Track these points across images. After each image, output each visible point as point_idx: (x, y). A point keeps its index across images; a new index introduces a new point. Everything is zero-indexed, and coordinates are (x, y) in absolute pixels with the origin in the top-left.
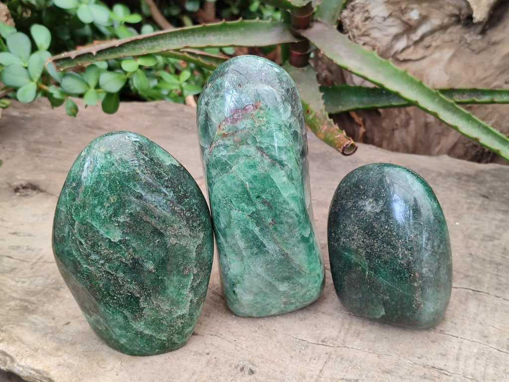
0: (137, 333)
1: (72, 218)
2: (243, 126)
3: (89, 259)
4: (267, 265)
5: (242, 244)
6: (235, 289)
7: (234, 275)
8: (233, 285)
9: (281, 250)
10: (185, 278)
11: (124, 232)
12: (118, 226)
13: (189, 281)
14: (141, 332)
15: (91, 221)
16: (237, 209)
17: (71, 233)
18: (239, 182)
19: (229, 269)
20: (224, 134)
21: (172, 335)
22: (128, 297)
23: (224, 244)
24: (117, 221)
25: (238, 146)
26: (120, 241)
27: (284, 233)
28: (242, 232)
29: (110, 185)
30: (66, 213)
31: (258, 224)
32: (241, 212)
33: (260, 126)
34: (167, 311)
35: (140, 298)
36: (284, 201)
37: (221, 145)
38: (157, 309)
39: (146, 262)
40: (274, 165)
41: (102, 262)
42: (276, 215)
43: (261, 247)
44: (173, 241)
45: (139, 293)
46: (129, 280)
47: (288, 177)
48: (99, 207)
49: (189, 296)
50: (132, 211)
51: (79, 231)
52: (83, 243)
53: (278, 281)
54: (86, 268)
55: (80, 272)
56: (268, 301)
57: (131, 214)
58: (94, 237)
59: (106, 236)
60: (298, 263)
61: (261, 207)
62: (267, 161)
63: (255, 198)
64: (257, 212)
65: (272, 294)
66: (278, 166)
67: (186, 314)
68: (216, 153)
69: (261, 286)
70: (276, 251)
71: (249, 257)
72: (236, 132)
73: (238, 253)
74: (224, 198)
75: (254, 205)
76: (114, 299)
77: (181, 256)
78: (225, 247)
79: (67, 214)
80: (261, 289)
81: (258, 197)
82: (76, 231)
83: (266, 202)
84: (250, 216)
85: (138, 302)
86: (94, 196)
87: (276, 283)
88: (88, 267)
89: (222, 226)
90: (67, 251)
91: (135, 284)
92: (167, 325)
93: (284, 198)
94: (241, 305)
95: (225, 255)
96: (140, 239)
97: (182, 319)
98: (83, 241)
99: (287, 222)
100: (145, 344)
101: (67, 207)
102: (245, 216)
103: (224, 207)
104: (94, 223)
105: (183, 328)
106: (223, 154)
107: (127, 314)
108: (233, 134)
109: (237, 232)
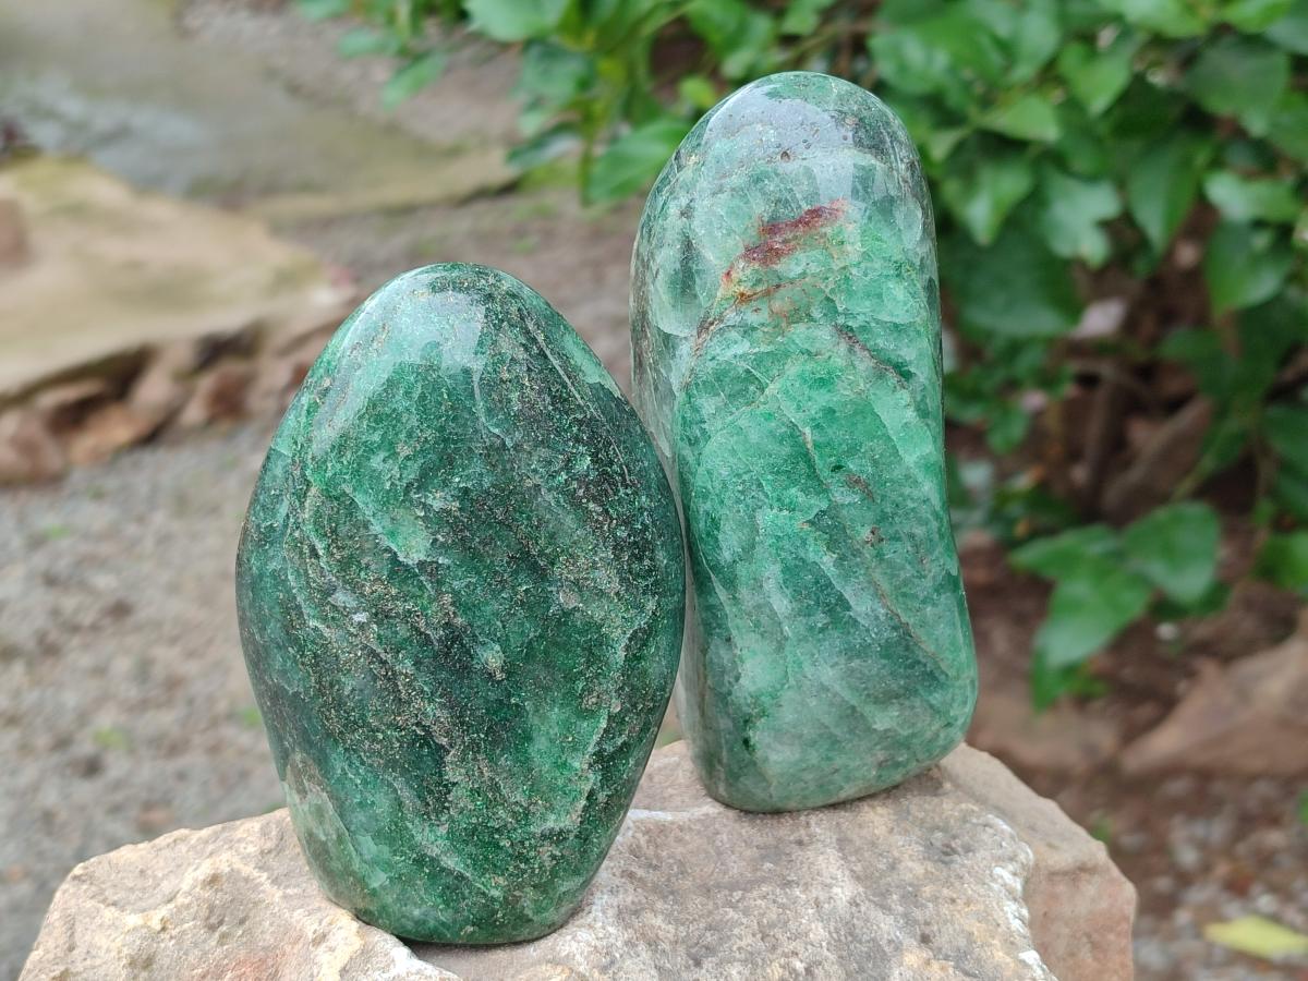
0: (420, 861)
1: (303, 475)
2: (799, 270)
3: (329, 603)
4: (850, 659)
5: (781, 604)
6: (751, 733)
7: (750, 694)
8: (746, 722)
9: (892, 615)
10: (585, 718)
11: (435, 540)
12: (425, 519)
13: (593, 732)
14: (433, 859)
15: (355, 490)
16: (776, 505)
17: (292, 520)
18: (784, 429)
19: (737, 679)
20: (742, 295)
21: (520, 887)
22: (414, 742)
23: (727, 609)
24: (424, 505)
25: (784, 325)
26: (421, 564)
27: (903, 568)
28: (786, 570)
29: (423, 397)
30: (290, 461)
31: (832, 545)
32: (785, 513)
33: (844, 268)
34: (517, 808)
35: (449, 752)
36: (907, 477)
37: (734, 326)
38: (490, 794)
39: (484, 644)
40: (881, 376)
41: (361, 617)
42: (883, 518)
43: (836, 608)
44: (566, 599)
45: (448, 733)
46: (426, 689)
47: (918, 409)
48: (382, 455)
49: (587, 779)
50: (469, 485)
51: (318, 514)
52: (321, 553)
53: (875, 703)
54: (315, 629)
55: (295, 641)
56: (839, 761)
57: (466, 491)
58: (351, 538)
59: (386, 542)
60: (931, 648)
61: (842, 496)
62: (864, 364)
63: (826, 473)
64: (832, 511)
65: (851, 741)
66: (892, 378)
67: (569, 831)
68: (718, 351)
69: (826, 720)
70: (877, 618)
71: (802, 640)
72: (778, 286)
73: (769, 629)
74: (739, 476)
75: (822, 489)
76: (375, 740)
77: (584, 649)
78: (730, 616)
79: (294, 462)
80: (827, 727)
81: (837, 468)
82: (307, 516)
83: (857, 482)
84: (811, 523)
85: (440, 763)
86: (375, 421)
87: (869, 710)
88: (321, 627)
89: (726, 556)
90: (274, 575)
91: (443, 706)
92: (510, 851)
93: (908, 468)
94: (762, 777)
95: (729, 640)
96: (478, 573)
97: (558, 843)
98: (320, 547)
99: (912, 536)
100: (439, 900)
101: (296, 443)
102: (799, 523)
103: (738, 501)
104: (359, 499)
105: (554, 874)
106: (740, 352)
107: (407, 795)
108: (767, 293)
109: (772, 572)
